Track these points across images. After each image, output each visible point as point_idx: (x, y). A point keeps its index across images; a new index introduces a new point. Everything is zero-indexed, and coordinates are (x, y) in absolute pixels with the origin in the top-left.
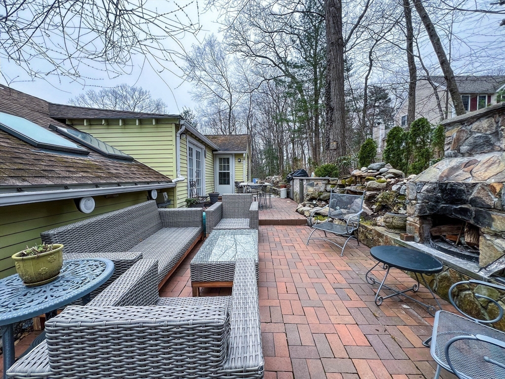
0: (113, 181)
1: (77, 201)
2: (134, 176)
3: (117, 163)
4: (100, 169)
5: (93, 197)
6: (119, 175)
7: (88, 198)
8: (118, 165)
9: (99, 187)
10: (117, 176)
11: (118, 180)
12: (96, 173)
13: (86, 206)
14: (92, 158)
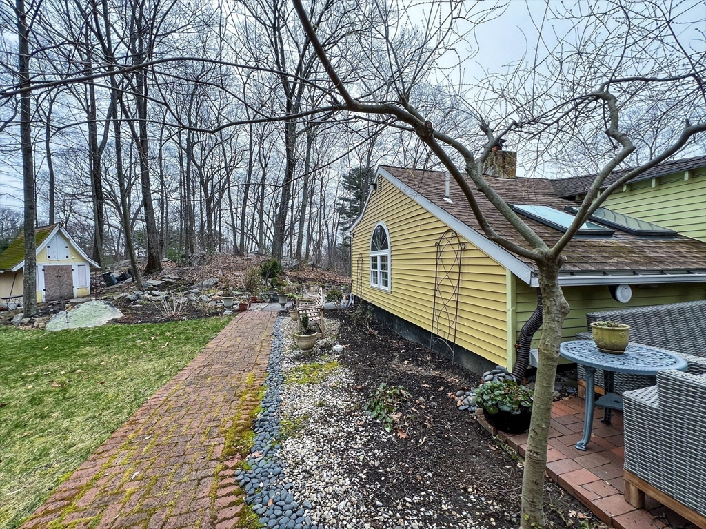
0: (655, 268)
1: (613, 289)
2: (685, 260)
3: (652, 242)
4: (632, 252)
5: (629, 285)
6: (661, 258)
7: (625, 286)
8: (654, 245)
9: (637, 274)
10: (659, 261)
11: (661, 267)
12: (631, 258)
13: (622, 295)
14: (618, 240)
